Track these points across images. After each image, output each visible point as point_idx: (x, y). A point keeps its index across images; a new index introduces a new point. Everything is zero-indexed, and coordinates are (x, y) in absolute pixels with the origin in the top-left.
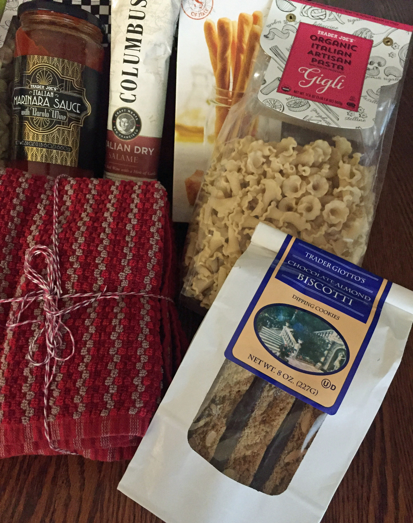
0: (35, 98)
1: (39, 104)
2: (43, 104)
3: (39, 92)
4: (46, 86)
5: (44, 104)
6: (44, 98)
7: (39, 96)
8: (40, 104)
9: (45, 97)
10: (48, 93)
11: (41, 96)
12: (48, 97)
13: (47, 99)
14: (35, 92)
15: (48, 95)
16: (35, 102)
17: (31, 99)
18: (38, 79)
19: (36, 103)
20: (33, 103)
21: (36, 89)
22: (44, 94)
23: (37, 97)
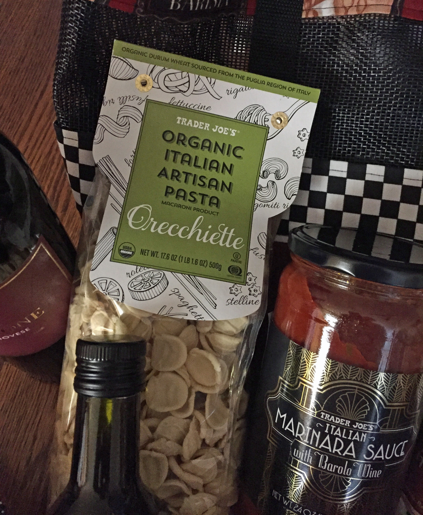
0: (328, 437)
1: (334, 450)
2: (342, 452)
3: (339, 429)
4: (353, 423)
5: (346, 453)
6: (347, 443)
7: (338, 436)
8: (338, 451)
9: (350, 441)
10: (357, 434)
11: (341, 438)
12: (355, 441)
13: (352, 444)
14: (330, 428)
15: (356, 437)
16: (326, 444)
17: (318, 437)
18: (339, 406)
19: (330, 448)
20: (322, 446)
21: (331, 423)
22: (347, 434)
23: (333, 438)
